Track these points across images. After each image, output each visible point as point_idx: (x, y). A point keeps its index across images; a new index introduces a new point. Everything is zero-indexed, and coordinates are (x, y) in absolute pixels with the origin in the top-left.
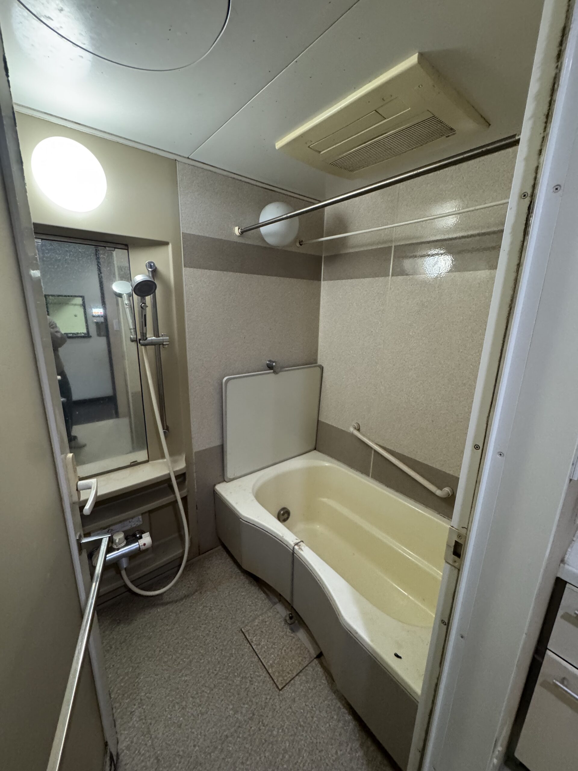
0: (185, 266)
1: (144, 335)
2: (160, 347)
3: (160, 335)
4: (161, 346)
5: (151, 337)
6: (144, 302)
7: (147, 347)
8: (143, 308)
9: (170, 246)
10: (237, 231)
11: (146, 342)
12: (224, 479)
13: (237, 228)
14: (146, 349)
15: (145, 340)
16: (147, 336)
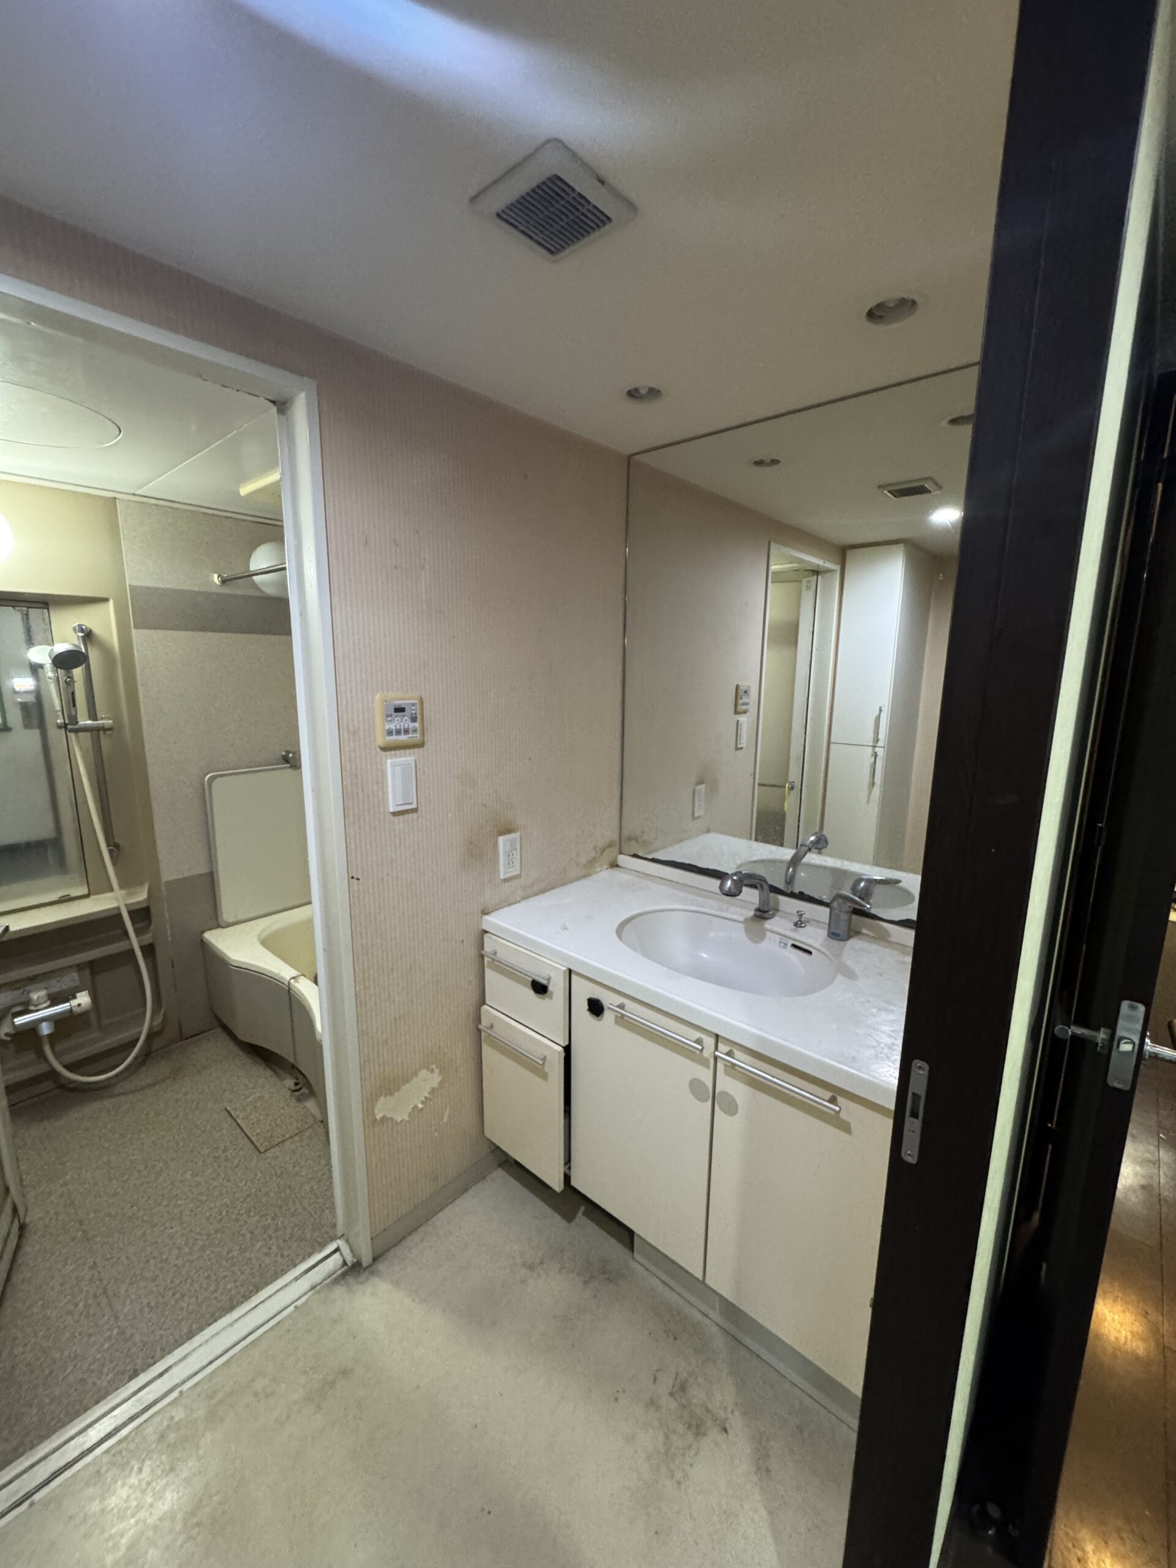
0: (135, 627)
1: (74, 720)
2: (99, 734)
3: (99, 717)
4: (101, 733)
5: (84, 721)
6: (70, 675)
7: (80, 734)
8: (70, 683)
9: (111, 603)
10: (216, 579)
11: (76, 727)
12: (217, 923)
13: (216, 576)
14: (77, 737)
15: (74, 725)
16: (78, 720)
